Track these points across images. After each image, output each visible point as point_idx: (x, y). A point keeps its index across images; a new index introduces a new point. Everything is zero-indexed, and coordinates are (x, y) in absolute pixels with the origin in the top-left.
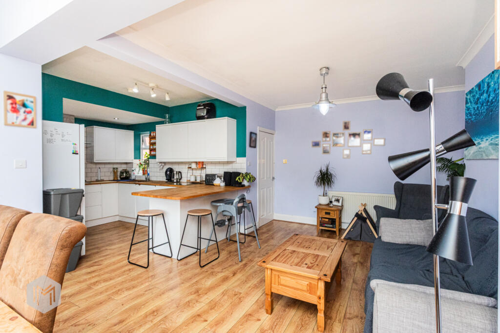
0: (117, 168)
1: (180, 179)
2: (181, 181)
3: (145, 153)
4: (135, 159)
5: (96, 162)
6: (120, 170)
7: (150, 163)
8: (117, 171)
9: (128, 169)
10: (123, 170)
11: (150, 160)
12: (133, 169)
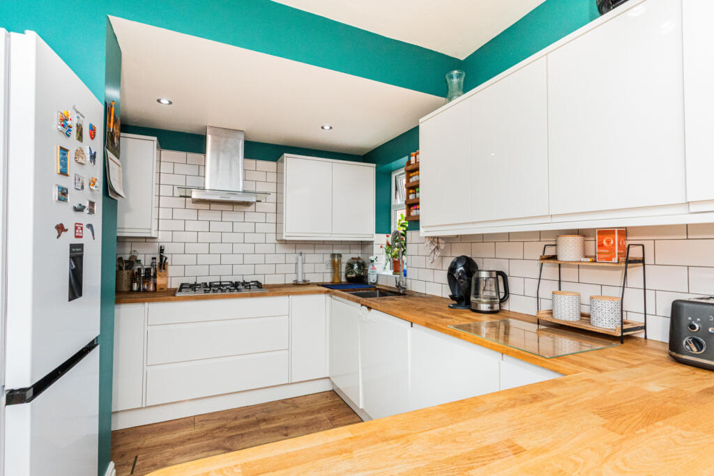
0: (340, 255)
1: (502, 301)
2: (506, 307)
3: (399, 216)
4: (378, 232)
5: (287, 239)
6: (346, 258)
7: (408, 241)
8: (339, 261)
9: (364, 258)
10: (353, 258)
11: (409, 233)
12: (372, 258)
